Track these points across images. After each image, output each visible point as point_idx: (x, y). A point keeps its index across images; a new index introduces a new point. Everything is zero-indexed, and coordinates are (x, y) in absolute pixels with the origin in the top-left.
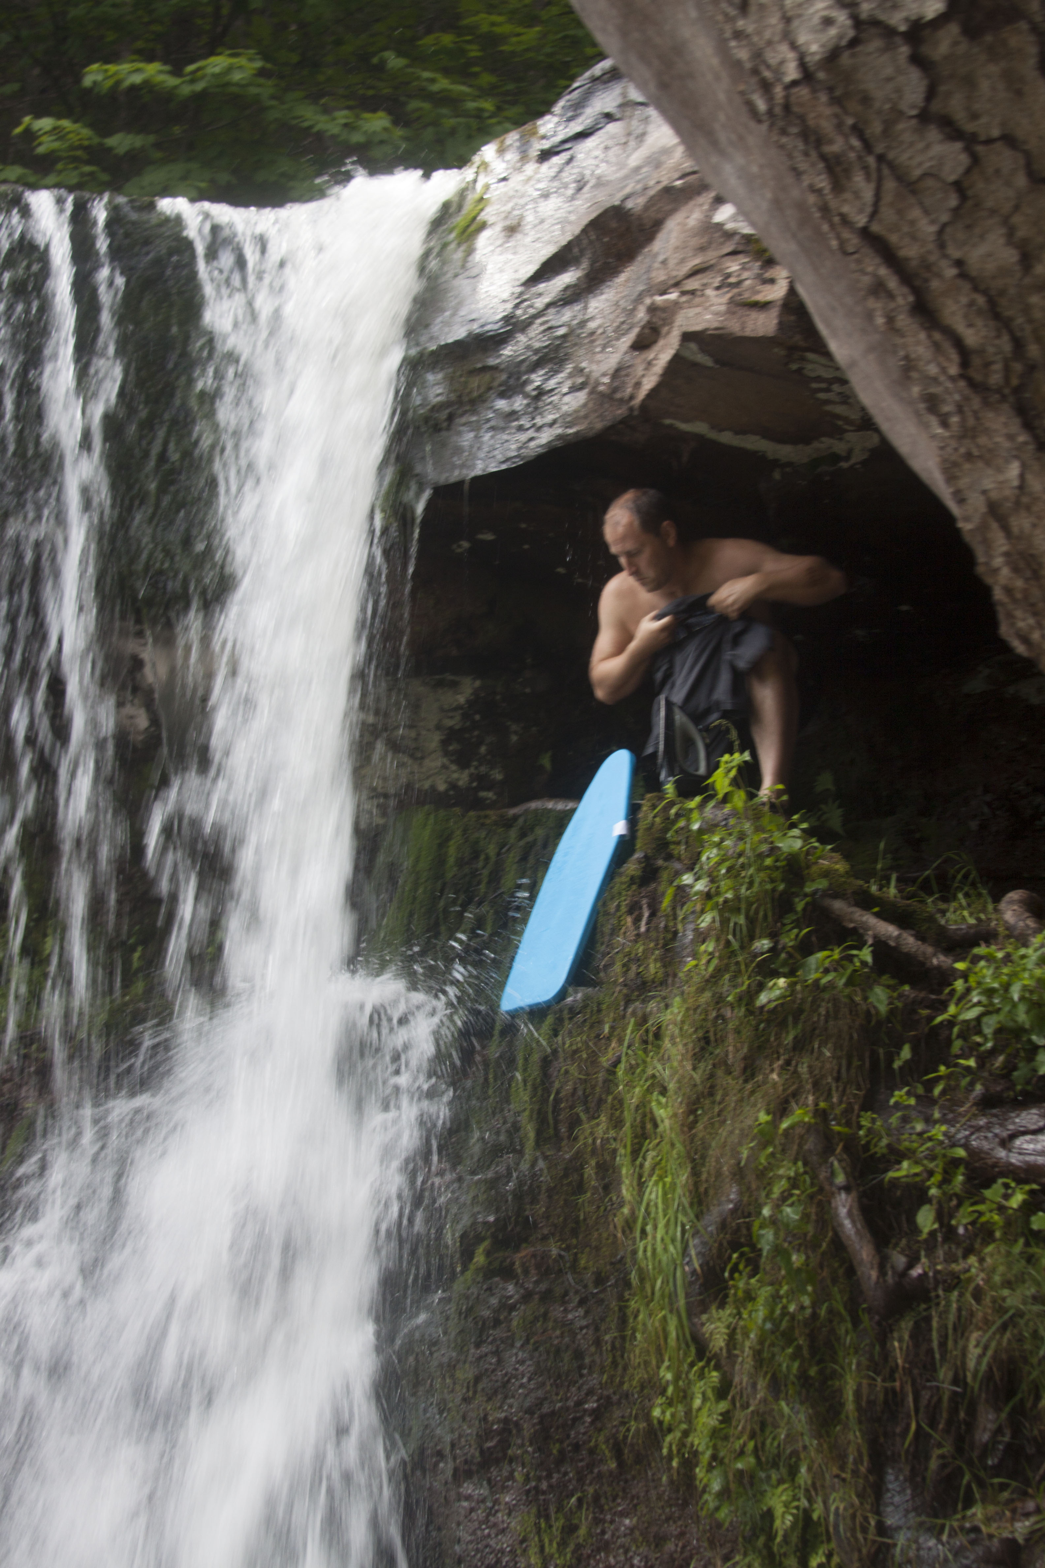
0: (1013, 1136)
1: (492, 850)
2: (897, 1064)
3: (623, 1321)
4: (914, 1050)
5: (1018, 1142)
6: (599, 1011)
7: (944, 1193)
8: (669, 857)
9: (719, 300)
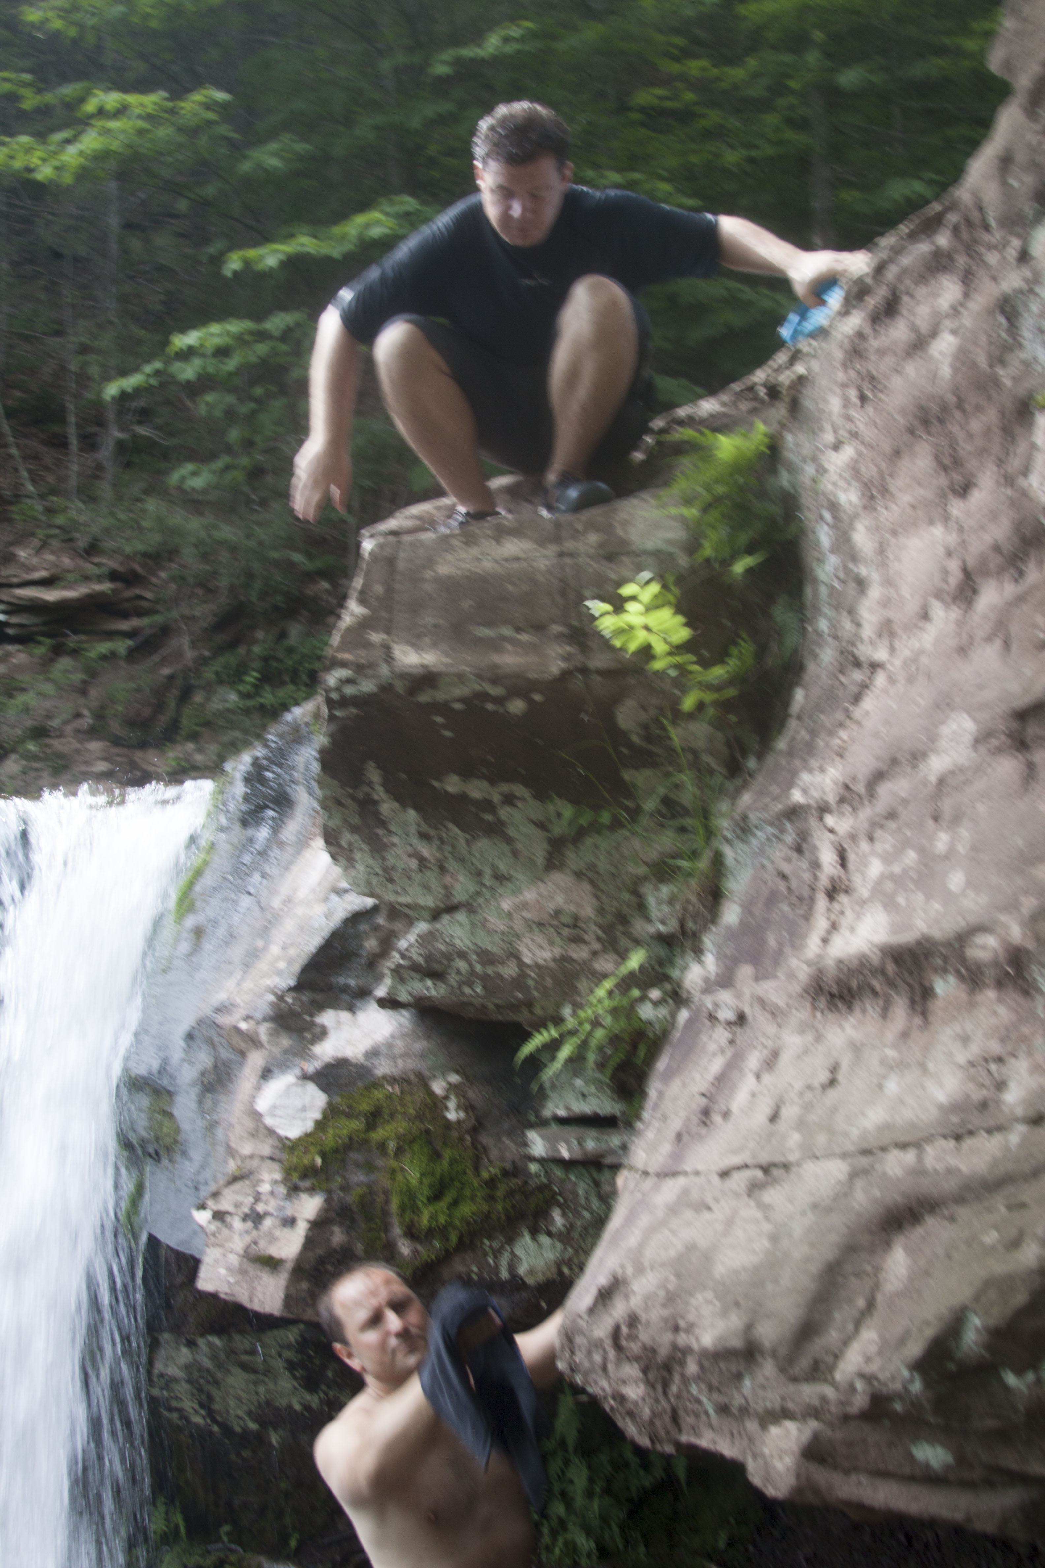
9: (238, 1244)
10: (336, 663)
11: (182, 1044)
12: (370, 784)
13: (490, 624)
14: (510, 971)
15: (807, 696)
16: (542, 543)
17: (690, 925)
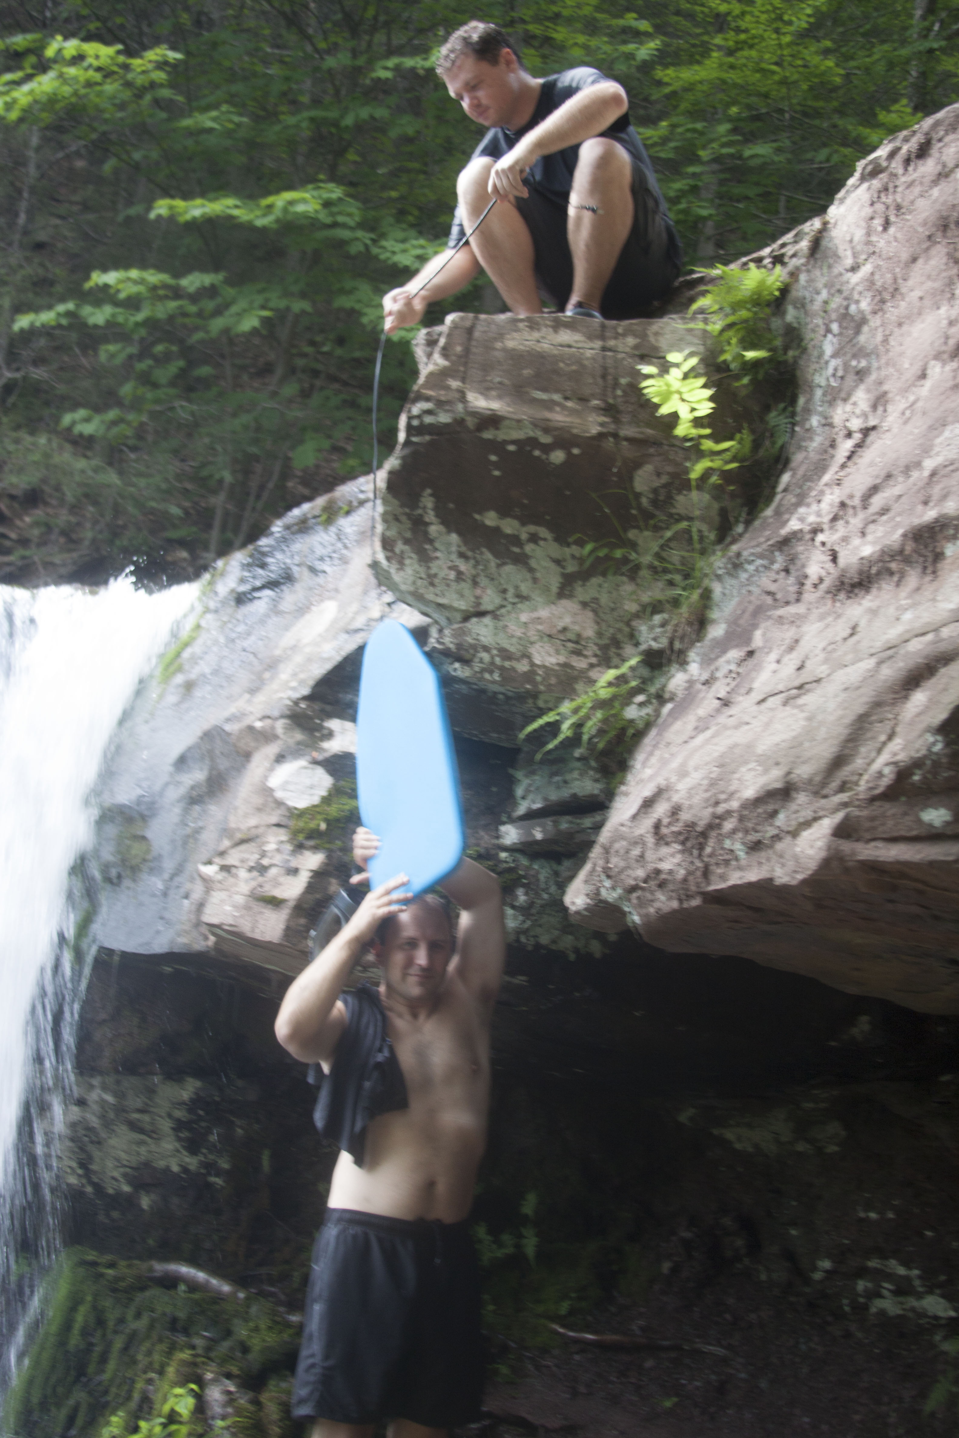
9: (244, 888)
10: (420, 397)
11: (171, 769)
12: (425, 508)
13: (544, 390)
14: (523, 667)
15: (793, 476)
16: (590, 337)
17: (677, 645)
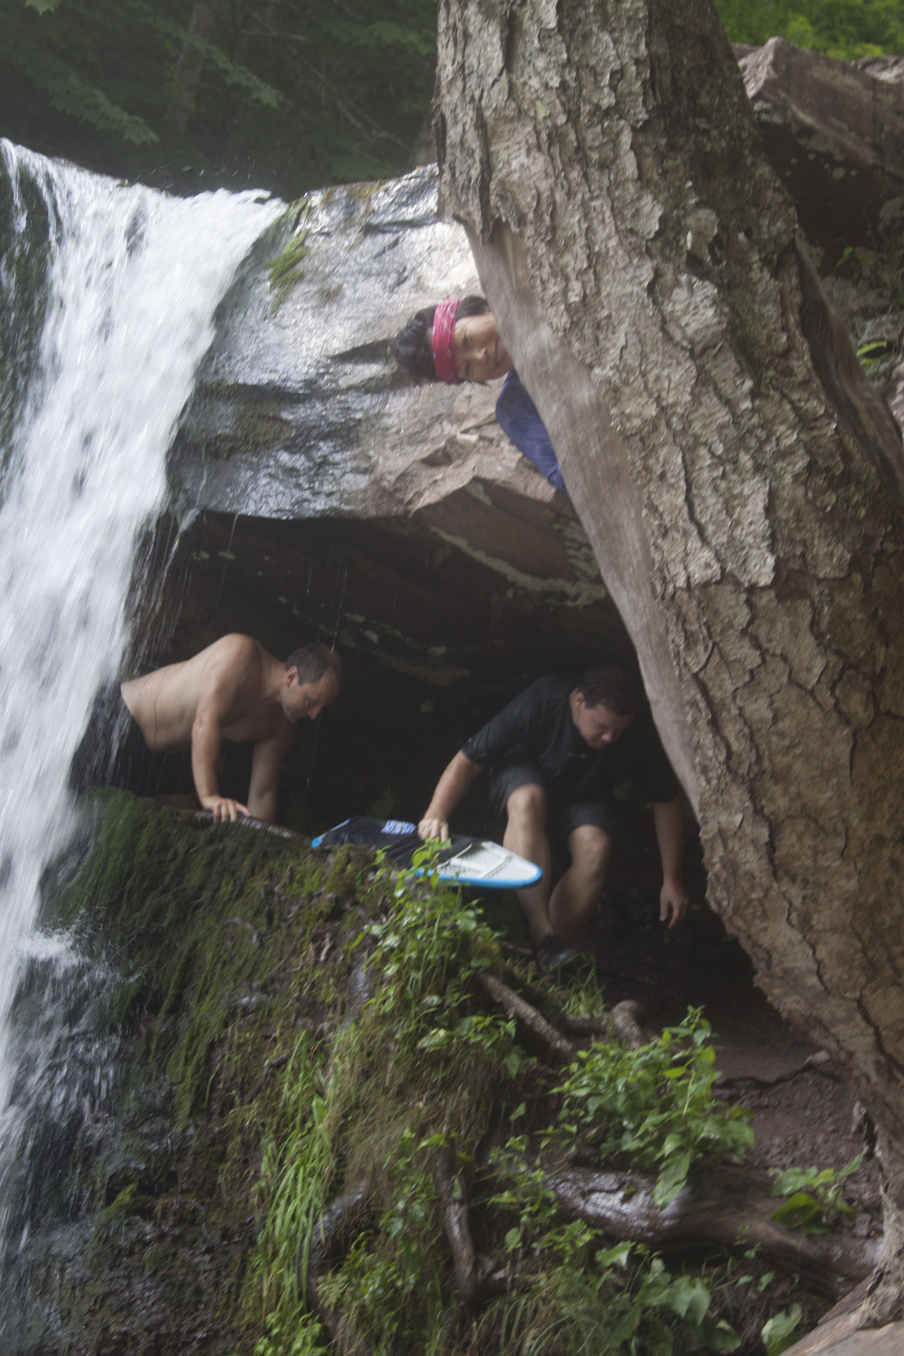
0: (592, 1191)
1: (181, 847)
2: (513, 1117)
3: (243, 1271)
4: (528, 1108)
5: (594, 1196)
6: (270, 1015)
7: (532, 1222)
8: (356, 903)
13: (837, 118)
